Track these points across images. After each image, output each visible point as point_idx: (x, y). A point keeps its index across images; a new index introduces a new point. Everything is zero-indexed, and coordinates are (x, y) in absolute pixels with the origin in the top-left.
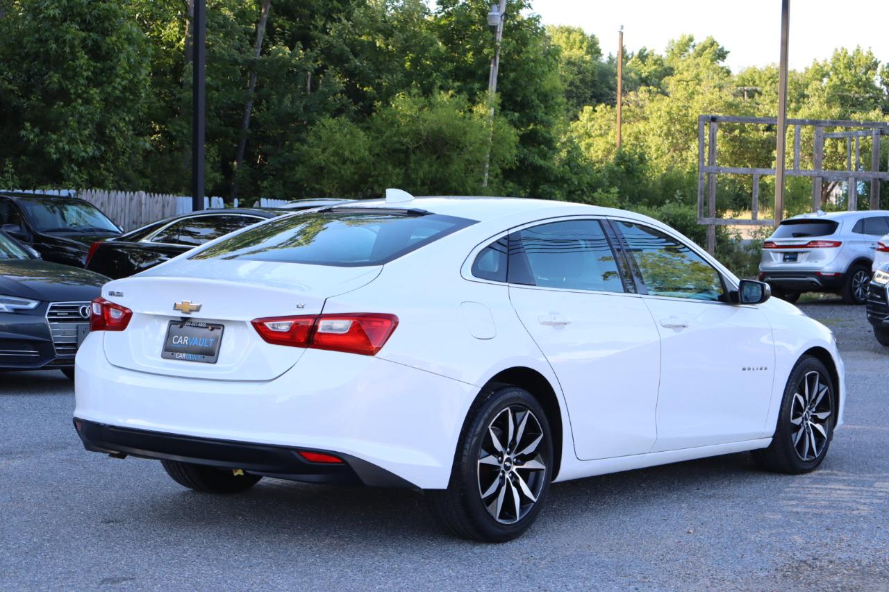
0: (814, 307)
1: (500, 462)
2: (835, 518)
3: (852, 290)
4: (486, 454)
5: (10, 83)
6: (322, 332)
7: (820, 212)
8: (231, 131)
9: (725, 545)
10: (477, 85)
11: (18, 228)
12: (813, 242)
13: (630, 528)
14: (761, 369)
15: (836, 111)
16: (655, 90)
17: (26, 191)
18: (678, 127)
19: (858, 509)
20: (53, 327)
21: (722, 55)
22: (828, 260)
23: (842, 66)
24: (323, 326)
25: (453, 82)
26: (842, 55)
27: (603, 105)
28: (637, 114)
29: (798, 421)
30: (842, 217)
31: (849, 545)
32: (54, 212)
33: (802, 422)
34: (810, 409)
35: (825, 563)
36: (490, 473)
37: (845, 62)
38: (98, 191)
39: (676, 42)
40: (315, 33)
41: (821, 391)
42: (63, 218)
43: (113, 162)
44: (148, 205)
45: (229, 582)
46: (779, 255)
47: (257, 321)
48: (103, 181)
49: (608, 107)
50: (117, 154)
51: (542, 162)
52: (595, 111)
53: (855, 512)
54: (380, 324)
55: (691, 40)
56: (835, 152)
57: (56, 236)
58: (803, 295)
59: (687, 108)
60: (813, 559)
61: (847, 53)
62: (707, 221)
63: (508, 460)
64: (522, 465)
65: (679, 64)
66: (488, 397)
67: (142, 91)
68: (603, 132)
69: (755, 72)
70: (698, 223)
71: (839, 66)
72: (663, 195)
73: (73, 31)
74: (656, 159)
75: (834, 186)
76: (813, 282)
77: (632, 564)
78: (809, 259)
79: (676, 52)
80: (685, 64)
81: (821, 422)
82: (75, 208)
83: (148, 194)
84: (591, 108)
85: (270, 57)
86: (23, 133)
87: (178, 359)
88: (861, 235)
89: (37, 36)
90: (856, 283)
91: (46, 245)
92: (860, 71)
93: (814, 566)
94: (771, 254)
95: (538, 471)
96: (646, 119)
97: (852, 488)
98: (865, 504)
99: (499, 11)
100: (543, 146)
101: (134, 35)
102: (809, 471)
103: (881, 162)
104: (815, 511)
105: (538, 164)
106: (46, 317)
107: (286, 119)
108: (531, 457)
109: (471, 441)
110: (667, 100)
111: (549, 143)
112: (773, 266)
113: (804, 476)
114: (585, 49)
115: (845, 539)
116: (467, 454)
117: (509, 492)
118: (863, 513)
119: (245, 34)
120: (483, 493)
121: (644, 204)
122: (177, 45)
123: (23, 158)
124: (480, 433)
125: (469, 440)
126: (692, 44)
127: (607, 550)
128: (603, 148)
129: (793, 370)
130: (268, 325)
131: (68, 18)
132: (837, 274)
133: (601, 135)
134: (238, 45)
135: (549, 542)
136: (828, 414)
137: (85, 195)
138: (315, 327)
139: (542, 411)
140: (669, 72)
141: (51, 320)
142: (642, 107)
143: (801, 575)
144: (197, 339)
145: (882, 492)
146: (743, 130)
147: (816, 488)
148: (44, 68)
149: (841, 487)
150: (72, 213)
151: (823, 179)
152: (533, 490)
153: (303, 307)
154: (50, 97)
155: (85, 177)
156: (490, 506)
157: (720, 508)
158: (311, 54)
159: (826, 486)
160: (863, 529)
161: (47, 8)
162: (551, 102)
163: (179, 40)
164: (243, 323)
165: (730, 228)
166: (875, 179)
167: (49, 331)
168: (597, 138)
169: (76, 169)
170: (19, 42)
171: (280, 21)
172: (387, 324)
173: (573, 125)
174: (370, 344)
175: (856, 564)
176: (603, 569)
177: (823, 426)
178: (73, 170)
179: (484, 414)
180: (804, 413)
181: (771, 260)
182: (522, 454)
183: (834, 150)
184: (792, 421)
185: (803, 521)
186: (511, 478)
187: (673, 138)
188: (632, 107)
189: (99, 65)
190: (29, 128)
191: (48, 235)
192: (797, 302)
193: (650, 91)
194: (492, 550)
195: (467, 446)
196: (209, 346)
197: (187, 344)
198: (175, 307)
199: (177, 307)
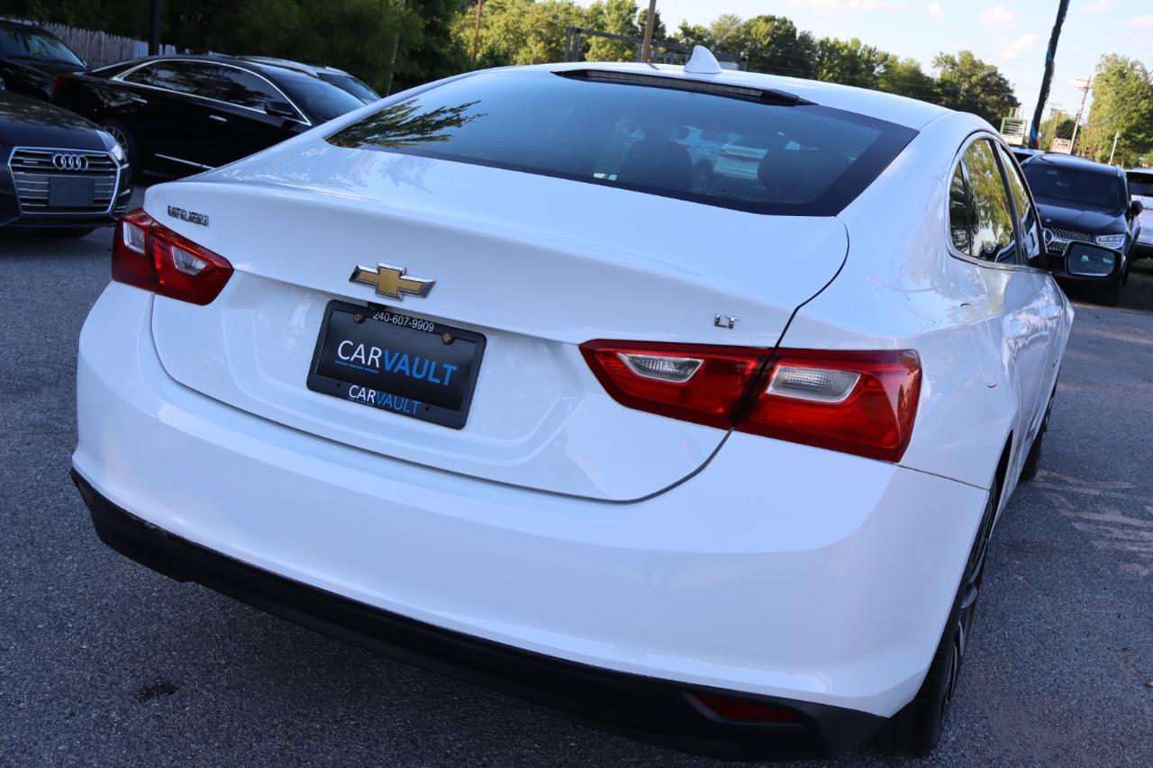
6: (780, 394)
20: (17, 177)
24: (782, 380)
32: (17, 40)
38: (60, 26)
42: (27, 46)
44: (107, 43)
47: (595, 347)
57: (19, 63)
82: (38, 38)
83: (108, 35)
87: (355, 401)
91: (10, 71)
106: (9, 164)
130: (628, 359)
137: (48, 27)
138: (763, 378)
141: (15, 169)
144: (405, 358)
150: (35, 43)
153: (731, 326)
164: (553, 345)
167: (12, 182)
196: (443, 381)
197: (378, 365)
198: (356, 276)
199: (361, 277)
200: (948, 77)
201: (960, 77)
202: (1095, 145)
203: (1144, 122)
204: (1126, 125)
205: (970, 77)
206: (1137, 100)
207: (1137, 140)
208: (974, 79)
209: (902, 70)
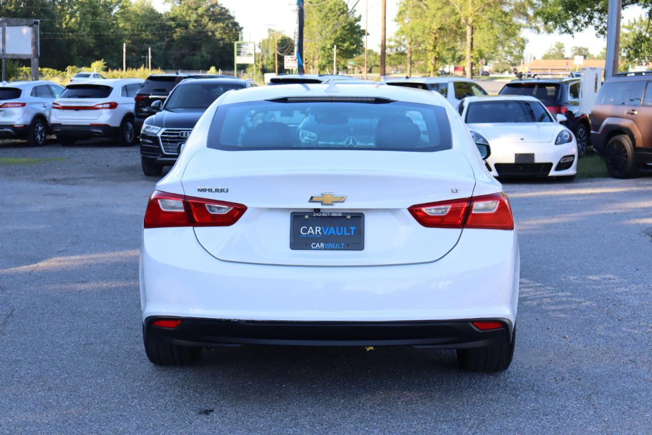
3: (34, 137)
6: (477, 213)
12: (6, 103)
22: (17, 117)
24: (478, 207)
30: (22, 85)
47: (412, 208)
76: (8, 132)
78: (4, 116)
87: (315, 249)
88: (37, 98)
130: (425, 210)
132: (25, 126)
164: (398, 211)
196: (351, 233)
197: (320, 234)
198: (311, 200)
199: (314, 199)
200: (177, 12)
201: (187, 10)
202: (312, 56)
203: (346, 32)
204: (333, 37)
205: (196, 9)
206: (337, 15)
207: (344, 49)
208: (200, 11)
209: (136, 9)
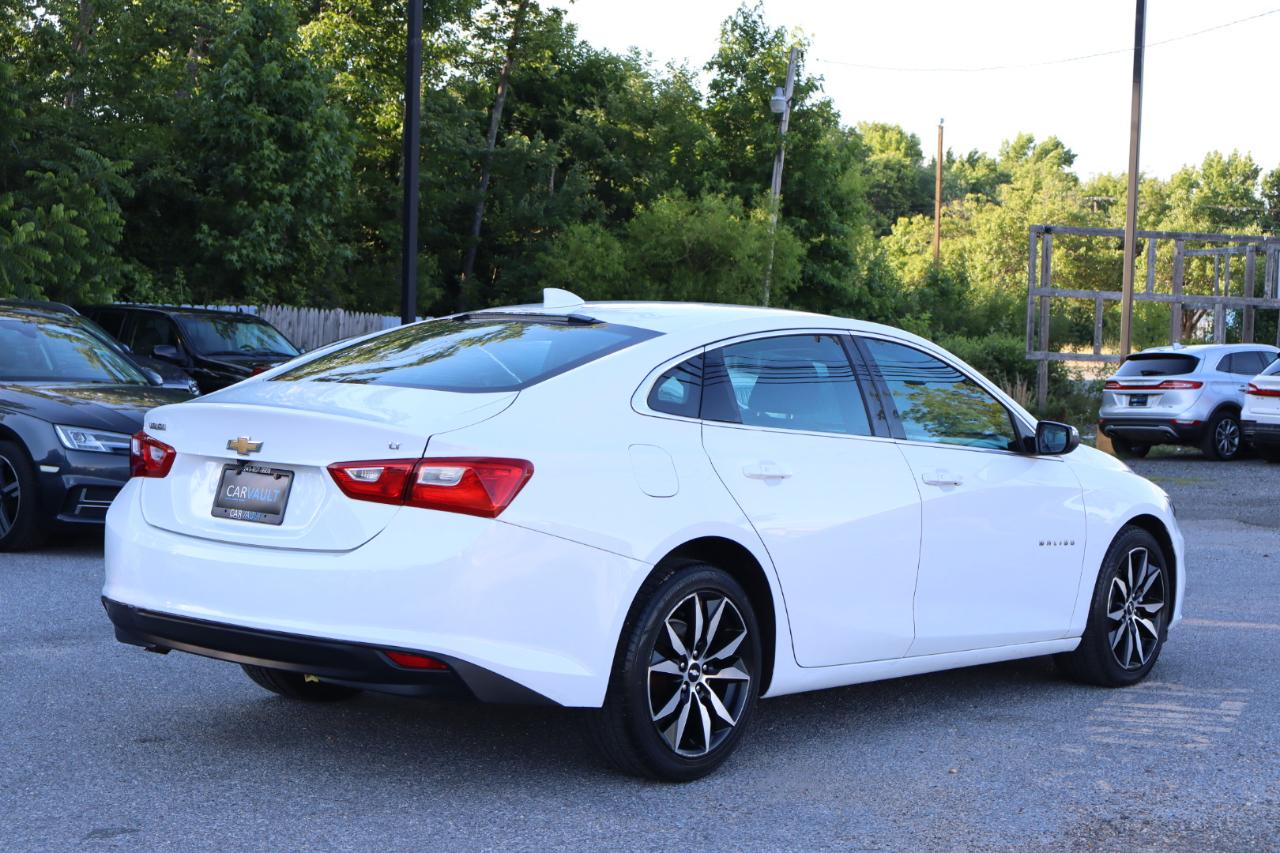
0: (1167, 463)
1: (683, 670)
2: (1160, 754)
3: (1215, 443)
4: (662, 658)
5: (183, 173)
6: (424, 482)
7: (1176, 345)
8: (458, 238)
9: (1000, 793)
10: (756, 186)
11: (174, 350)
12: (1166, 381)
13: (870, 763)
14: (1066, 544)
15: (1204, 225)
16: (985, 197)
17: (196, 307)
18: (1011, 243)
19: (1193, 742)
21: (1068, 159)
22: (1185, 405)
23: (1215, 174)
24: (425, 475)
25: (727, 181)
26: (1216, 160)
27: (921, 215)
28: (961, 227)
29: (1117, 616)
30: (1205, 351)
31: (1176, 797)
33: (1124, 617)
34: (1134, 599)
35: (1137, 826)
36: (666, 686)
37: (1219, 169)
38: (285, 307)
39: (1012, 143)
40: (560, 120)
41: (1150, 574)
43: (307, 273)
44: (346, 327)
45: (272, 838)
46: (1124, 397)
47: (335, 467)
48: (295, 296)
49: (927, 218)
50: (312, 264)
51: (835, 282)
52: (911, 223)
53: (1188, 746)
54: (505, 474)
55: (1030, 140)
56: (1204, 276)
57: (222, 361)
58: (1154, 448)
59: (1022, 220)
60: (1121, 818)
61: (1221, 158)
62: (1038, 355)
63: (695, 667)
64: (716, 673)
65: (1017, 171)
66: (666, 579)
67: (341, 188)
68: (921, 248)
69: (1109, 180)
70: (1027, 357)
71: (1212, 174)
72: (987, 324)
73: (259, 113)
74: (981, 280)
75: (1200, 316)
76: (1167, 432)
77: (861, 819)
78: (1161, 403)
79: (1012, 155)
80: (1024, 169)
81: (1150, 616)
83: (347, 312)
84: (907, 220)
85: (505, 149)
86: (198, 236)
87: (232, 519)
88: (1228, 374)
89: (216, 119)
90: (1220, 434)
91: (210, 372)
92: (1237, 180)
93: (1122, 830)
94: (1115, 396)
95: (739, 682)
96: (972, 233)
97: (1189, 709)
98: (1204, 734)
99: (784, 93)
100: (837, 262)
101: (335, 119)
102: (1133, 683)
103: (1256, 286)
104: (1134, 742)
105: (830, 282)
107: (525, 225)
108: (728, 662)
109: (640, 640)
110: (999, 210)
111: (845, 258)
112: (1116, 411)
113: (1125, 690)
114: (903, 150)
115: (1172, 787)
116: (631, 658)
117: (695, 711)
118: (1201, 747)
119: (475, 121)
120: (656, 713)
121: (962, 335)
122: (393, 133)
123: (198, 265)
124: (653, 629)
125: (636, 640)
126: (1032, 145)
127: (830, 797)
128: (919, 268)
129: (1111, 546)
130: (351, 472)
131: (254, 98)
132: (1197, 423)
133: (918, 252)
134: (467, 135)
135: (751, 782)
136: (1160, 605)
138: (414, 476)
139: (745, 599)
140: (1005, 178)
142: (968, 219)
143: (1100, 843)
144: (257, 491)
145: (1229, 715)
146: (1090, 248)
147: (1139, 709)
148: (224, 158)
149: (1174, 708)
150: (245, 333)
151: (1183, 306)
152: (731, 710)
153: (397, 448)
154: (232, 193)
155: (273, 291)
156: (666, 733)
157: (1001, 736)
158: (554, 145)
159: (1153, 707)
160: (1198, 772)
161: (229, 86)
162: (848, 208)
163: (397, 126)
164: (317, 469)
165: (1070, 364)
166: (1248, 307)
168: (913, 256)
169: (261, 281)
170: (195, 127)
171: (522, 108)
172: (517, 472)
173: (884, 240)
174: (490, 501)
175: (1183, 827)
176: (817, 827)
177: (1153, 622)
178: (258, 284)
179: (658, 601)
180: (1127, 604)
181: (1115, 403)
182: (716, 659)
183: (1201, 273)
184: (1109, 615)
185: (1114, 758)
186: (699, 693)
187: (1005, 257)
188: (956, 218)
189: (289, 155)
190: (207, 231)
191: (211, 359)
192: (1147, 456)
193: (978, 200)
194: (667, 793)
195: (633, 647)
196: (273, 500)
197: (245, 497)
198: (230, 445)
199: (232, 445)
